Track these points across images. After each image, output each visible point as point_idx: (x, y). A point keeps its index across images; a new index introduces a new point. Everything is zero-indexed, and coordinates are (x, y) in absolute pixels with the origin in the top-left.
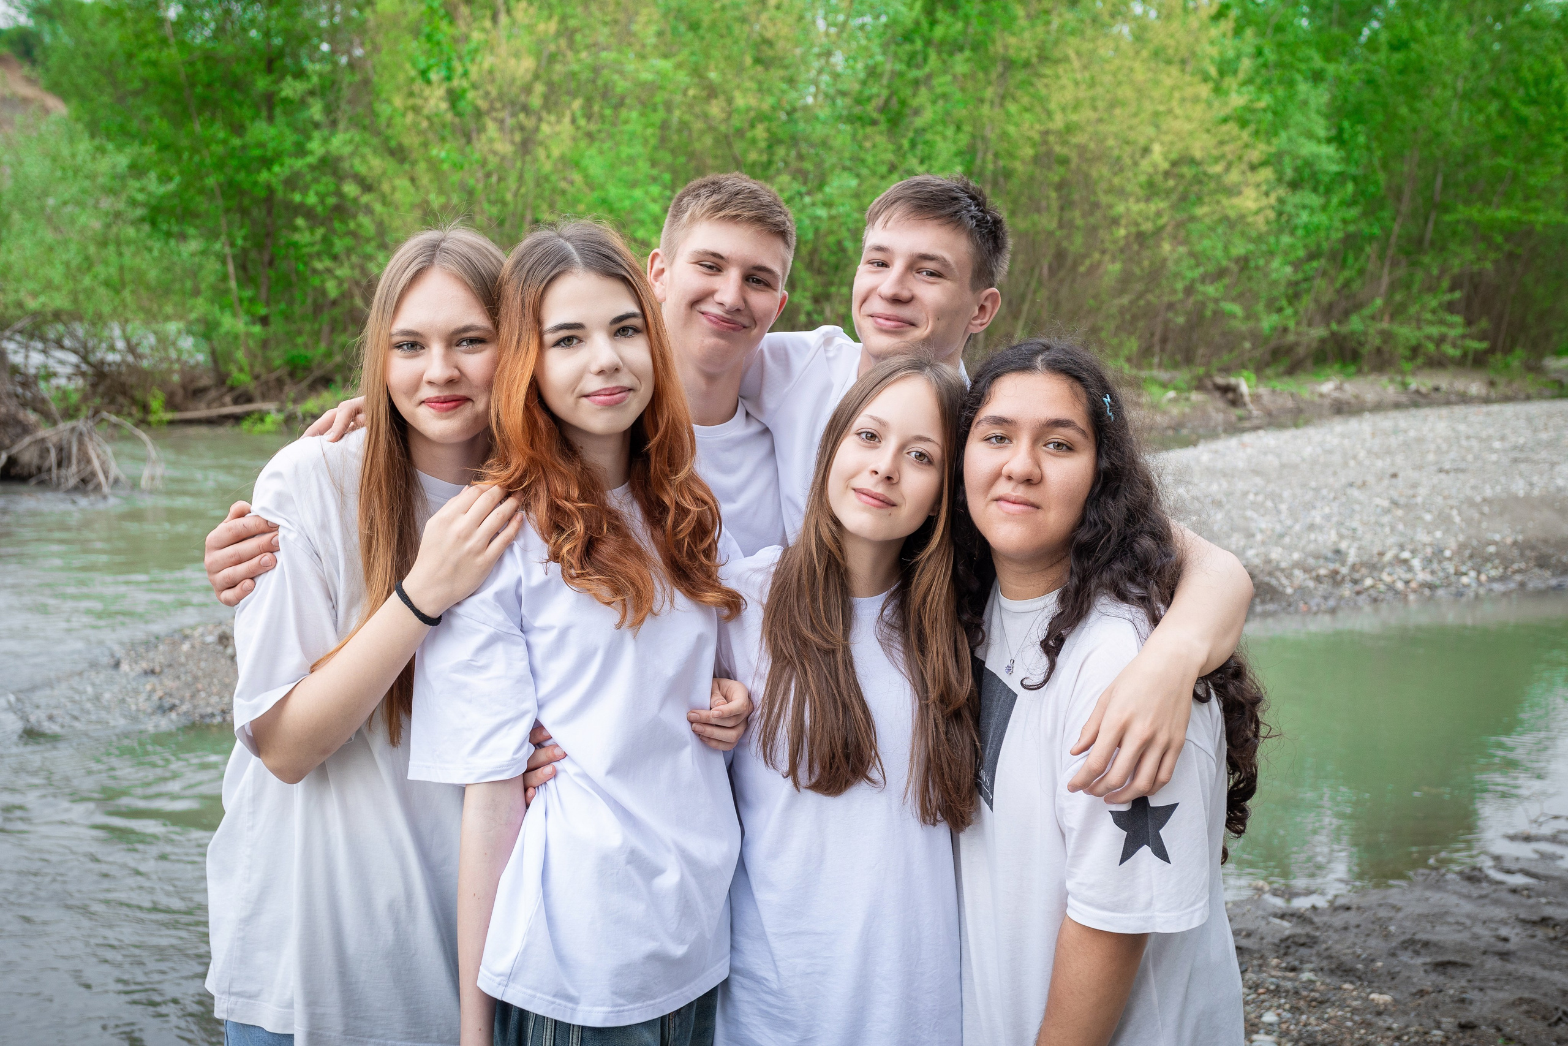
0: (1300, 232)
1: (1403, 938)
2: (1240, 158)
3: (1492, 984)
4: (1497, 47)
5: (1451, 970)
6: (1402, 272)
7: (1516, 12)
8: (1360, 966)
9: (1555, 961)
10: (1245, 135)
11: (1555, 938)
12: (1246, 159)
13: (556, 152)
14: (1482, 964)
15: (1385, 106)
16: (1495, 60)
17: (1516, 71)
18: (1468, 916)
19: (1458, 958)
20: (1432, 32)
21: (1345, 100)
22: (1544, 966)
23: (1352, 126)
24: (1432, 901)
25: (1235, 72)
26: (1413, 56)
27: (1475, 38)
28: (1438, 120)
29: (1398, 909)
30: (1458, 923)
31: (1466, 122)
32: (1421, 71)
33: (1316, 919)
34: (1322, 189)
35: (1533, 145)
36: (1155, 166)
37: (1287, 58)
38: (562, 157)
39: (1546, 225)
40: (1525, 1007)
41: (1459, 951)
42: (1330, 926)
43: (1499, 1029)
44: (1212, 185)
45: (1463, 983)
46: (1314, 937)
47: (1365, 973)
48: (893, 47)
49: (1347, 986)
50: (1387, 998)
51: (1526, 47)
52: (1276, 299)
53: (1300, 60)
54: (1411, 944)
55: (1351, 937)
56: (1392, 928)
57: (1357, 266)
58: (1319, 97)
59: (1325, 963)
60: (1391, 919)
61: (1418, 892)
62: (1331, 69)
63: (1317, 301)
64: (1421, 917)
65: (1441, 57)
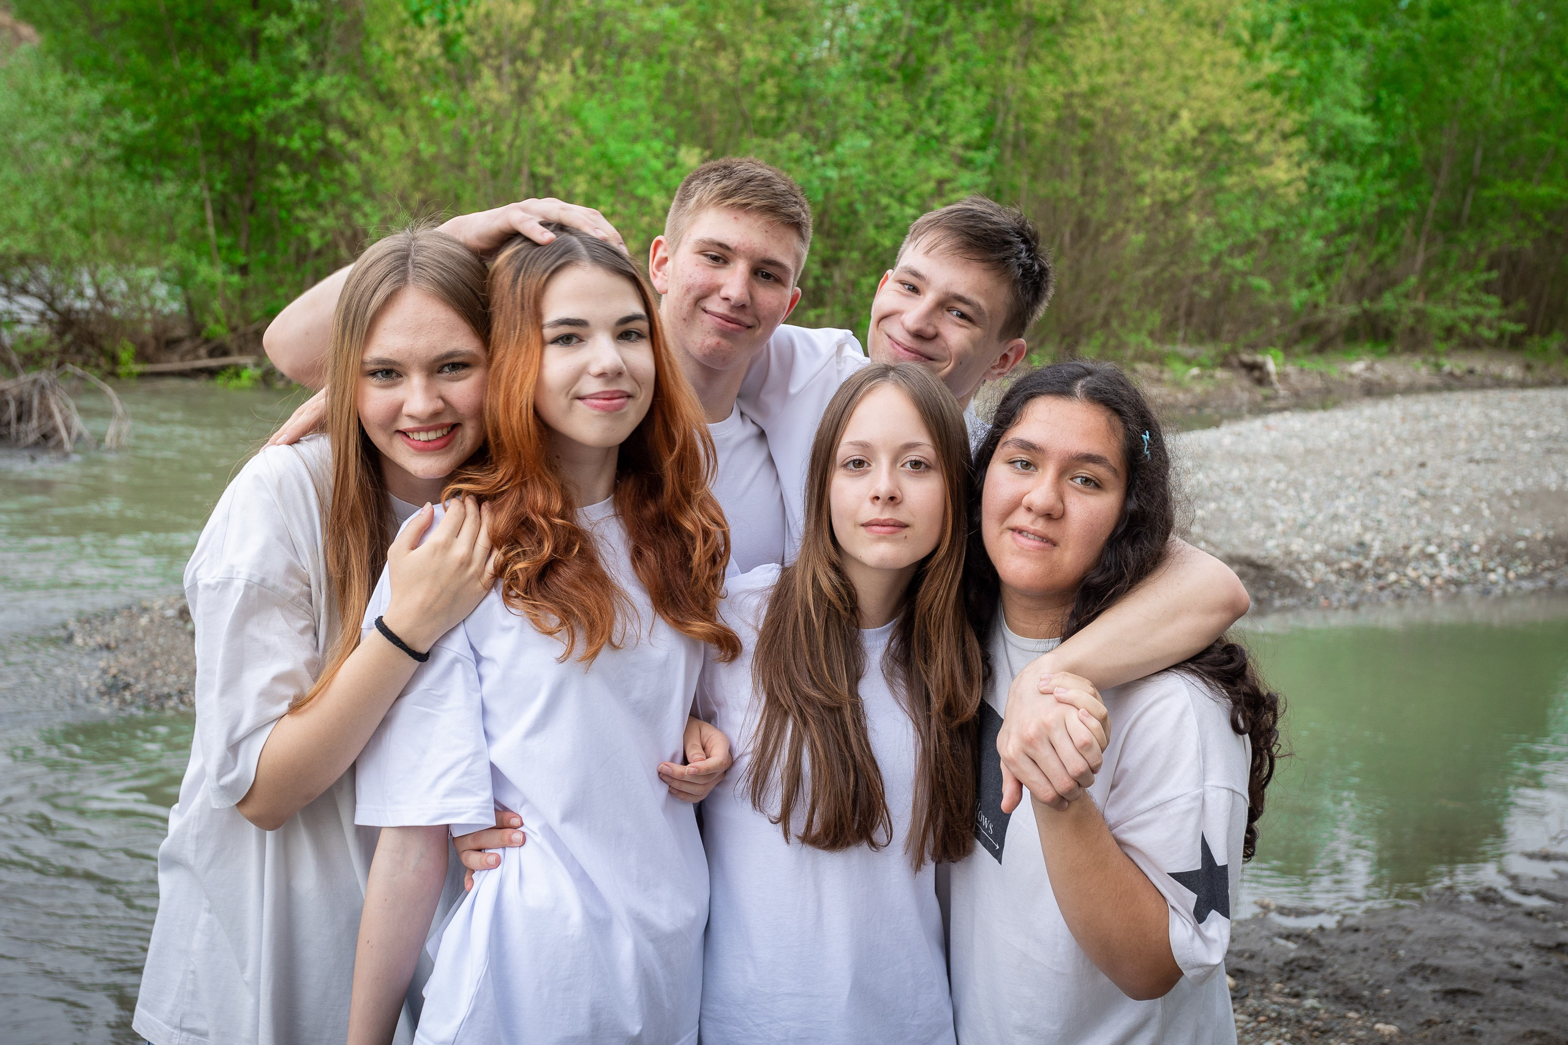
0: (1333, 205)
1: (1412, 962)
2: (1272, 127)
3: (1502, 1015)
4: (1541, 17)
5: (1461, 999)
6: (1438, 248)
8: (1366, 993)
10: (1278, 103)
12: (1278, 127)
13: (554, 102)
14: (1494, 991)
15: (1424, 75)
16: (1539, 31)
17: (1561, 42)
18: (1481, 940)
19: (1468, 985)
21: (1383, 68)
22: (1557, 996)
23: (1389, 95)
24: (1444, 923)
25: (1269, 37)
26: (1455, 23)
27: (1520, 8)
28: (1479, 91)
29: (1408, 931)
30: (1470, 948)
31: (1507, 94)
32: (1462, 40)
33: (1323, 941)
34: (1357, 160)
36: (1183, 133)
37: (1324, 22)
38: (561, 109)
40: (1535, 1041)
41: (1470, 979)
42: (1337, 949)
44: (1243, 154)
45: (1473, 1013)
46: (1320, 961)
47: (1372, 1001)
48: (911, 2)
49: (1352, 1015)
50: (1393, 1028)
52: (1306, 273)
53: (1338, 25)
54: (1420, 970)
55: (1358, 960)
56: (1402, 953)
57: (1392, 241)
58: (1355, 65)
59: (1330, 990)
60: (1400, 942)
61: (1430, 913)
62: (1369, 35)
63: (1349, 277)
64: (1433, 940)
65: (1484, 27)
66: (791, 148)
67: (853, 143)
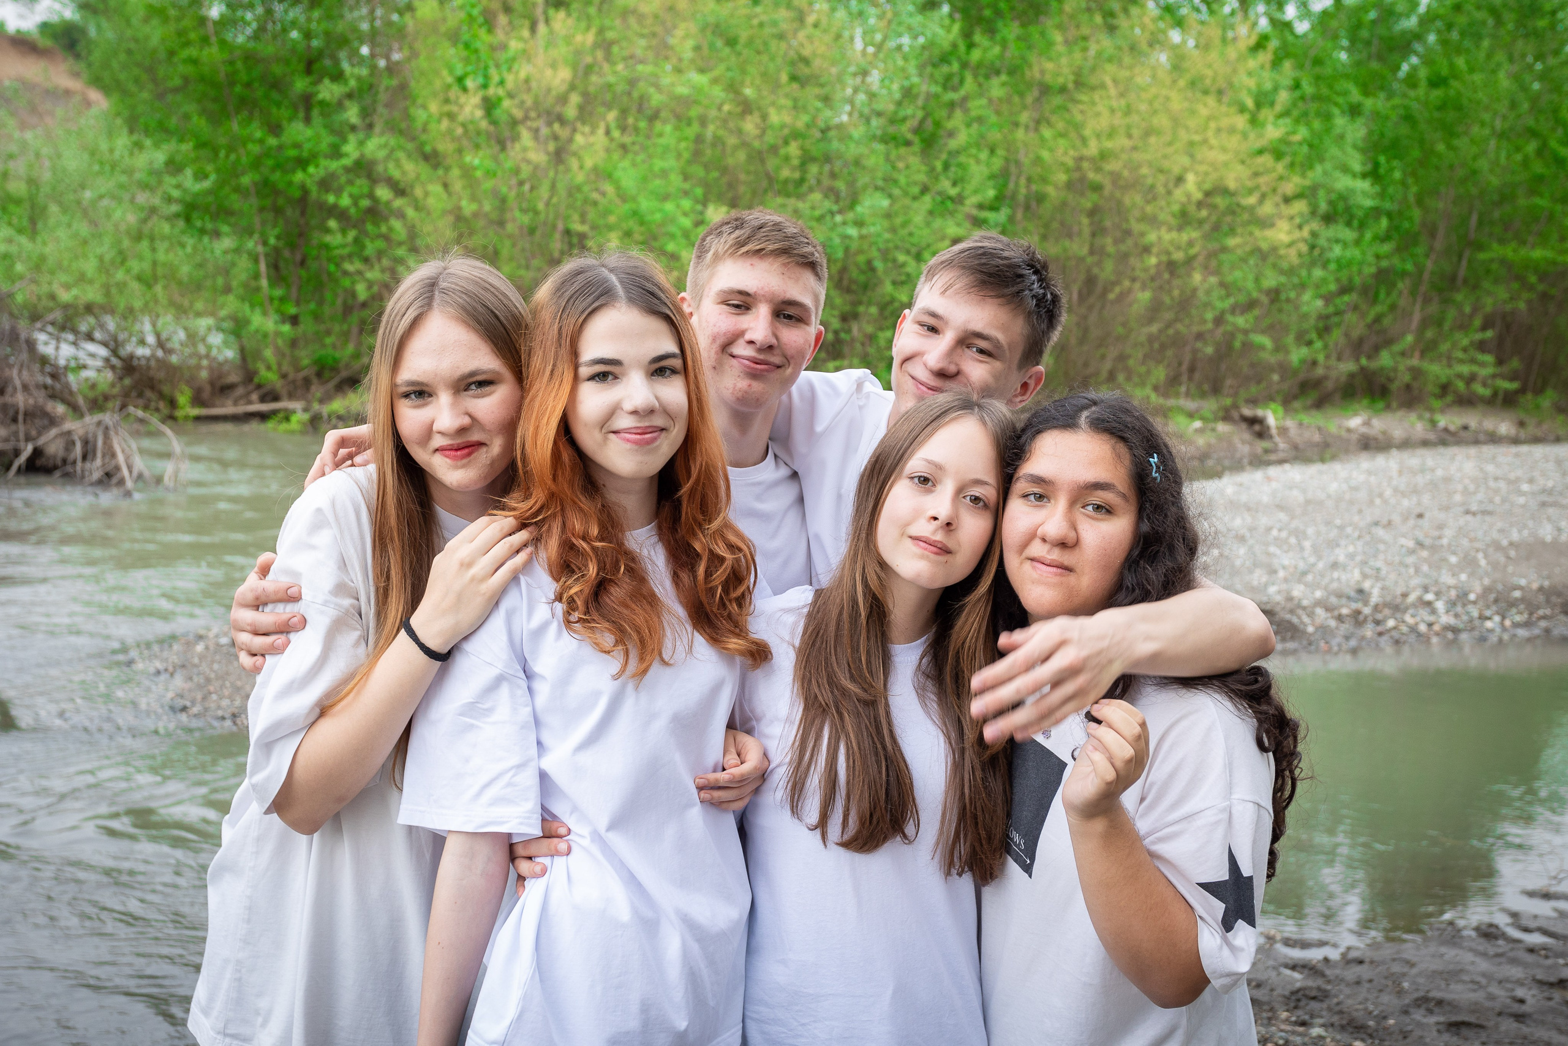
0: (1332, 266)
1: (1416, 995)
2: (1274, 190)
4: (1536, 86)
5: (1465, 1031)
6: (1433, 308)
7: (1557, 52)
8: (1371, 1023)
10: (1280, 167)
12: (1280, 191)
13: (589, 163)
14: (1497, 1026)
15: (1422, 142)
16: (1535, 100)
17: (1556, 111)
18: (1484, 975)
19: (1471, 1019)
20: (1472, 70)
21: (1382, 135)
22: (1560, 1031)
23: (1388, 162)
24: (1446, 957)
25: (1272, 104)
26: (1452, 93)
27: (1516, 78)
28: (1475, 158)
29: (1412, 965)
30: (1473, 982)
31: (1503, 160)
32: (1459, 108)
33: (1328, 972)
34: (1355, 223)
36: (1188, 196)
37: (1325, 91)
38: (595, 169)
41: (1473, 1012)
42: (1342, 980)
44: (1246, 216)
46: (1325, 991)
47: (1377, 1030)
48: (929, 69)
49: (1357, 1043)
52: (1306, 332)
53: (1338, 94)
54: (1424, 1002)
55: (1363, 992)
56: (1406, 985)
57: (1389, 301)
58: (1356, 131)
59: (1335, 1019)
60: (1404, 975)
61: (1432, 948)
62: (1369, 103)
63: (1347, 335)
64: (1435, 974)
65: (1480, 95)
66: (813, 208)
67: (873, 203)
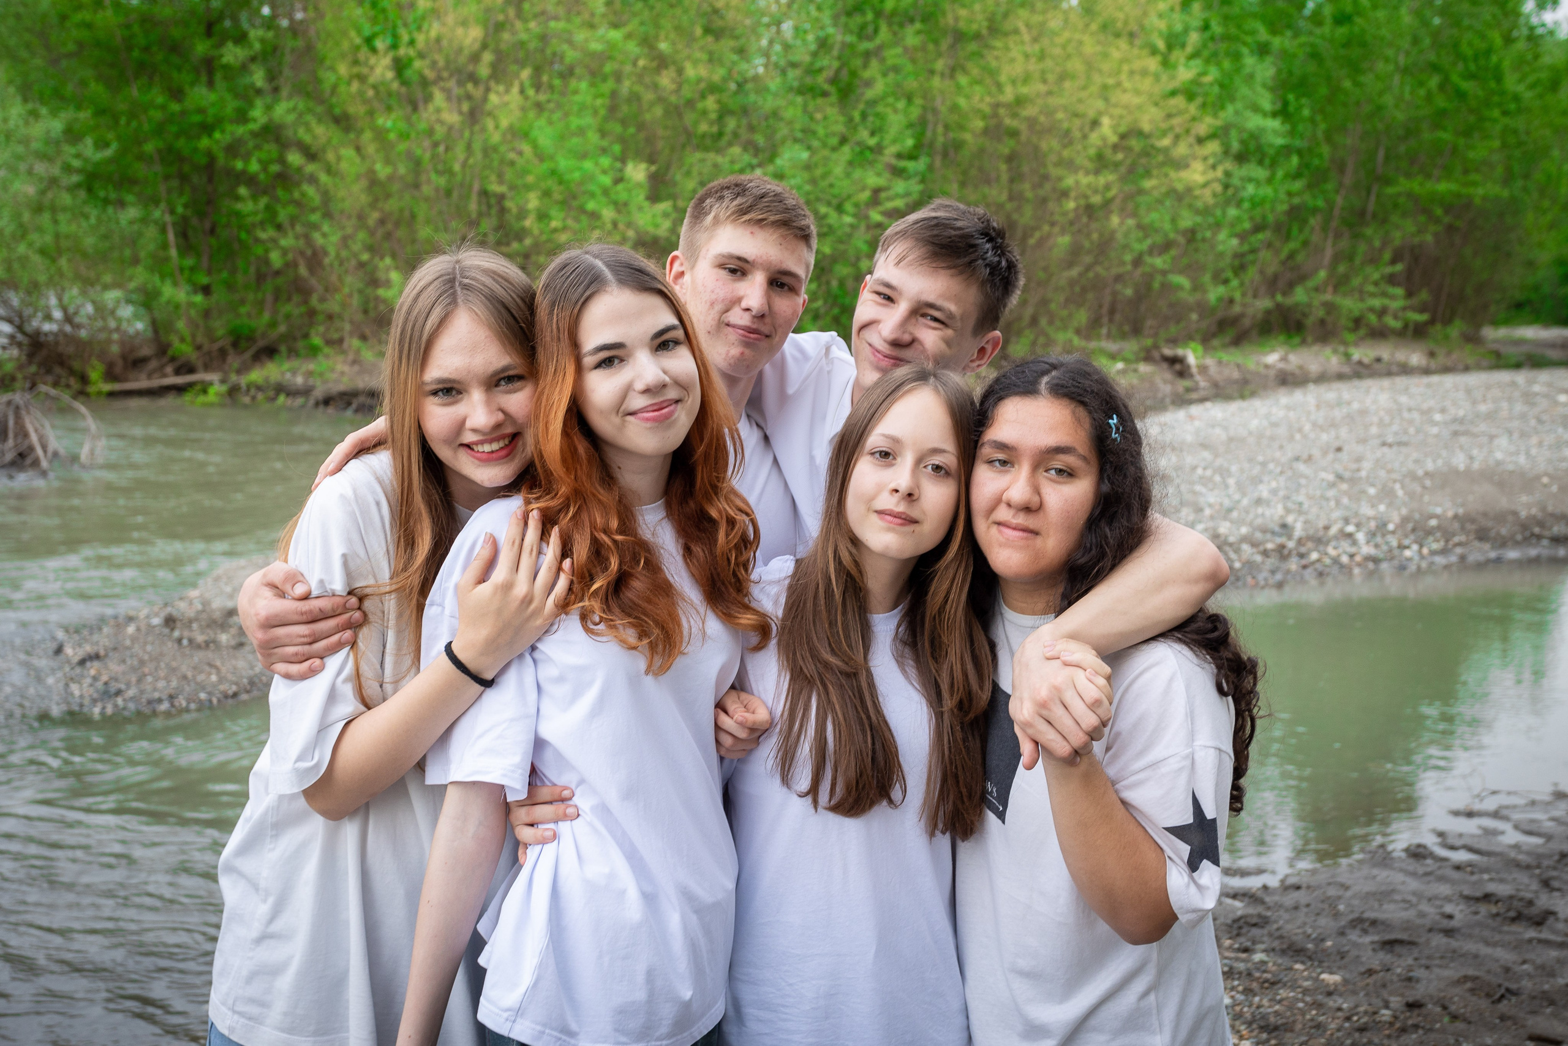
0: (1246, 205)
1: (1351, 917)
2: (1188, 131)
3: (1437, 962)
4: (1437, 21)
5: (1398, 949)
6: (1344, 244)
8: (1310, 946)
9: (1497, 937)
10: (1193, 109)
11: (1497, 915)
12: (1193, 132)
13: (504, 123)
14: (1428, 941)
15: (1329, 79)
16: (1436, 34)
17: (1456, 45)
18: (1414, 893)
19: (1404, 936)
20: (1375, 7)
21: (1290, 73)
22: (1487, 943)
23: (1297, 99)
24: (1379, 878)
25: (1183, 46)
26: (1356, 29)
27: (1417, 13)
28: (1381, 93)
29: (1347, 888)
30: (1404, 901)
31: (1407, 96)
32: (1363, 44)
33: (1267, 899)
34: (1267, 161)
35: (1472, 119)
36: (1104, 139)
37: (1233, 31)
38: (511, 129)
39: (1485, 199)
40: (1469, 985)
41: (1405, 929)
42: (1281, 906)
43: (1445, 1008)
44: (1161, 158)
45: (1410, 961)
46: (1266, 918)
47: (1315, 952)
48: (843, 19)
49: (1298, 966)
50: (1337, 979)
51: (1466, 22)
52: (1223, 270)
53: (1247, 33)
54: (1358, 923)
55: (1301, 917)
56: (1341, 907)
57: (1302, 237)
58: (1265, 70)
59: (1276, 944)
60: (1339, 898)
61: (1366, 871)
62: (1277, 42)
63: (1262, 272)
64: (1369, 895)
65: (1384, 32)
66: (732, 162)
67: (792, 155)
